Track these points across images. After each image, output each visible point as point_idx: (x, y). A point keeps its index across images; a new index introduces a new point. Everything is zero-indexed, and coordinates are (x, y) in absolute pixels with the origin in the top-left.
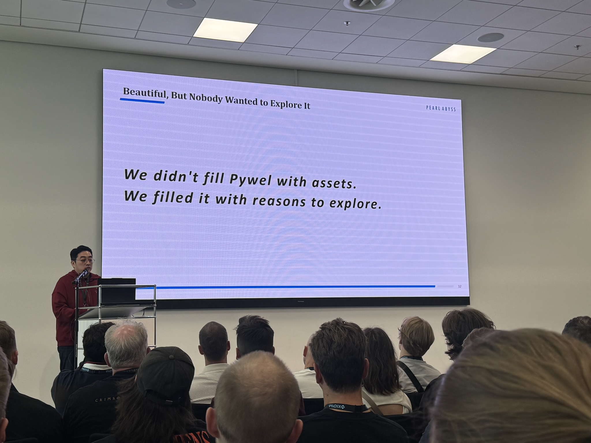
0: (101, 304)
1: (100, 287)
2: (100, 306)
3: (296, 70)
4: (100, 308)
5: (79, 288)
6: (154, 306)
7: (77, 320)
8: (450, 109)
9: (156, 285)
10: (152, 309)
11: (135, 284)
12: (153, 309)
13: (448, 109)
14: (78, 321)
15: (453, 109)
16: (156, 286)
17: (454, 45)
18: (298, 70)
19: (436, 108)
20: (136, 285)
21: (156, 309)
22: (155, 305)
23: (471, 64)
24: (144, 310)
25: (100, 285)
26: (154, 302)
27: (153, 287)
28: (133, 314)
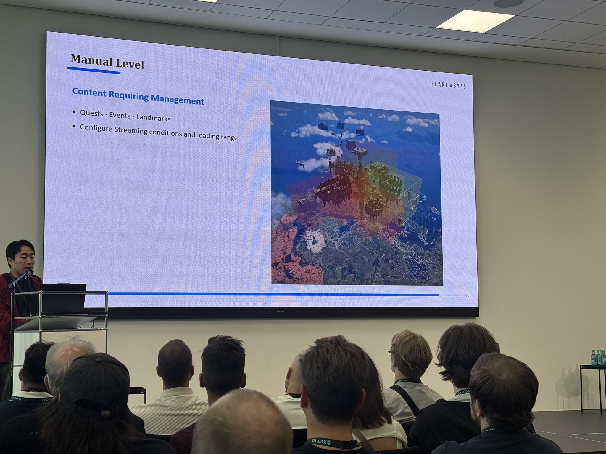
0: (42, 314)
1: (41, 293)
2: (40, 316)
3: (278, 36)
4: (40, 318)
5: (16, 294)
6: (105, 315)
7: (13, 332)
8: (460, 86)
10: (103, 319)
11: (85, 290)
13: (456, 86)
14: (14, 334)
15: (463, 86)
16: (108, 292)
17: (465, 10)
18: (280, 36)
19: (443, 85)
22: (107, 314)
23: (484, 33)
24: (93, 320)
25: (40, 291)
26: (106, 311)
27: (105, 294)
28: (81, 325)
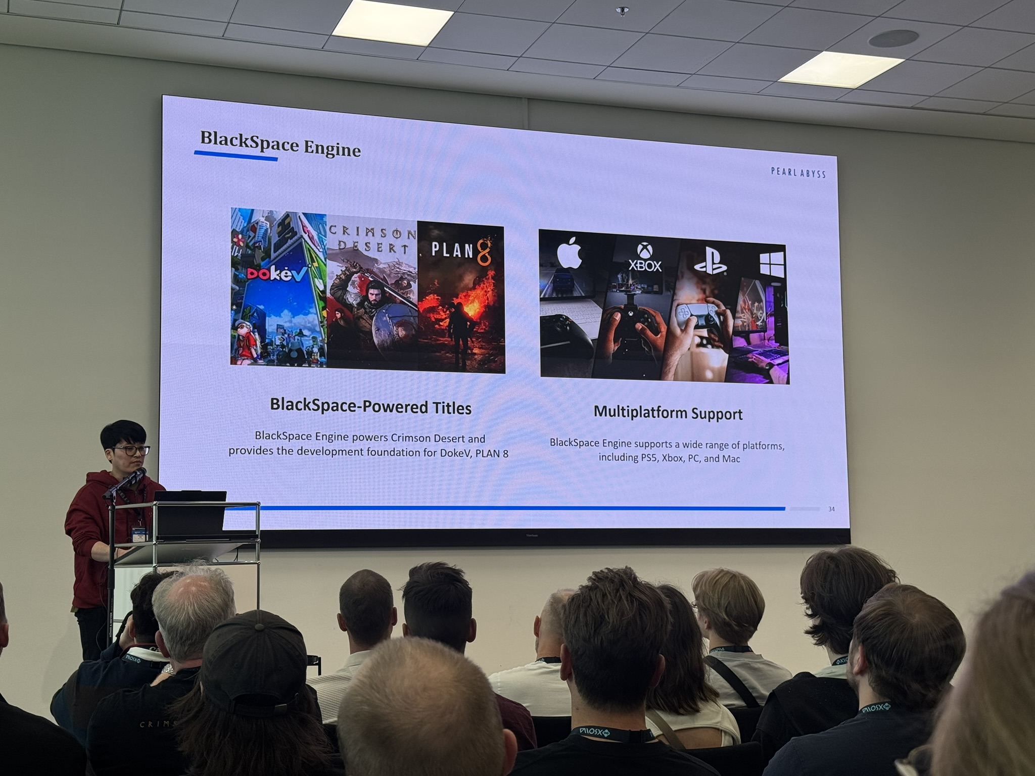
0: (158, 538)
4: (155, 544)
6: (257, 542)
8: (816, 174)
9: (260, 503)
10: (251, 547)
11: (225, 501)
12: (255, 548)
13: (811, 174)
15: (821, 173)
16: (261, 505)
17: (824, 52)
19: (789, 172)
21: (260, 548)
22: (259, 540)
23: (856, 89)
24: (238, 549)
26: (257, 534)
27: (255, 506)
28: (217, 557)
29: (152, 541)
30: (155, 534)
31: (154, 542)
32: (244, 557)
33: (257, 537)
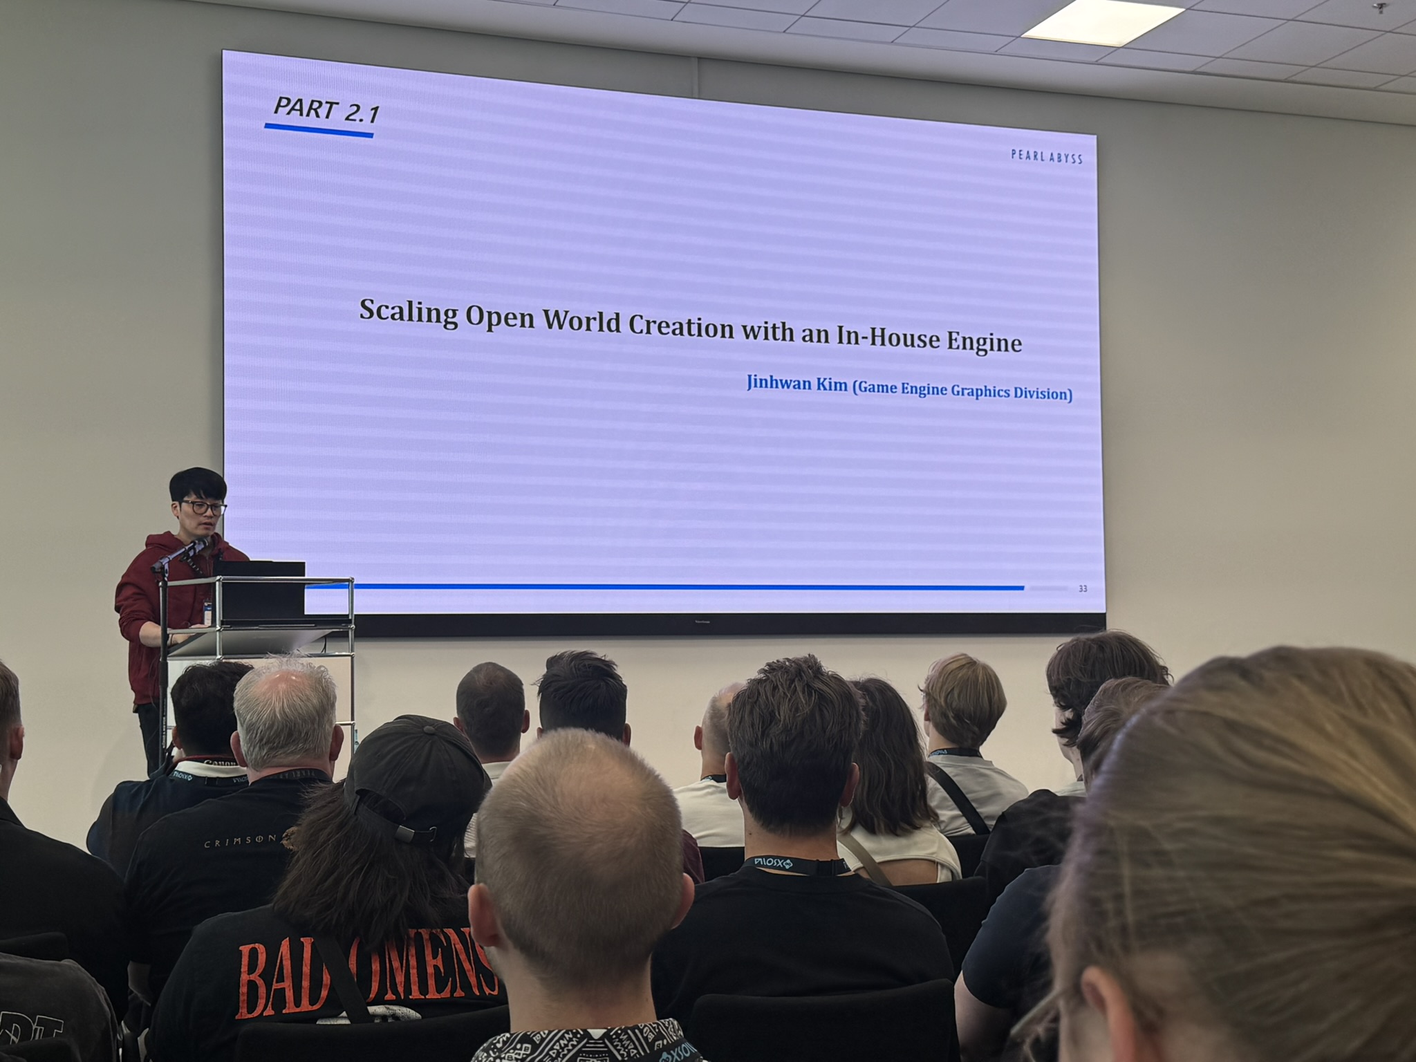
0: (222, 623)
1: (219, 580)
4: (219, 630)
6: (349, 628)
8: (1070, 158)
9: (353, 579)
10: (344, 635)
11: (304, 575)
12: (348, 636)
13: (1063, 158)
16: (355, 583)
18: (698, 58)
19: (1035, 156)
20: (306, 577)
21: (355, 636)
22: (353, 626)
23: (1122, 47)
24: (326, 637)
26: (350, 618)
27: (347, 583)
28: (300, 647)
29: (215, 626)
30: (220, 617)
31: (218, 627)
32: (333, 648)
33: (350, 622)
